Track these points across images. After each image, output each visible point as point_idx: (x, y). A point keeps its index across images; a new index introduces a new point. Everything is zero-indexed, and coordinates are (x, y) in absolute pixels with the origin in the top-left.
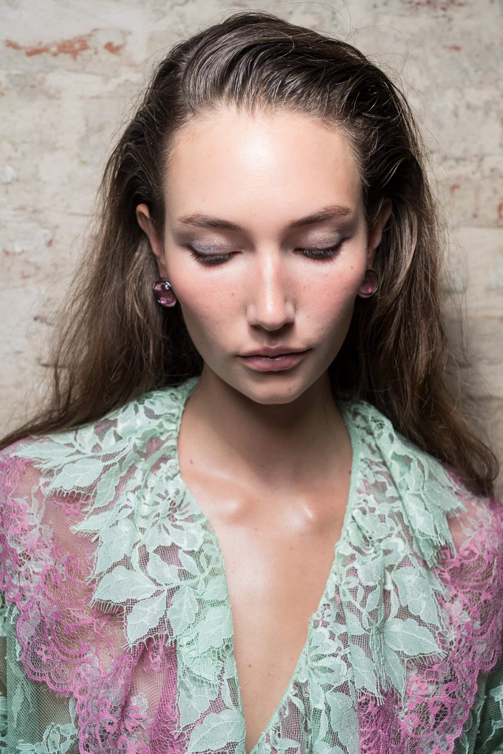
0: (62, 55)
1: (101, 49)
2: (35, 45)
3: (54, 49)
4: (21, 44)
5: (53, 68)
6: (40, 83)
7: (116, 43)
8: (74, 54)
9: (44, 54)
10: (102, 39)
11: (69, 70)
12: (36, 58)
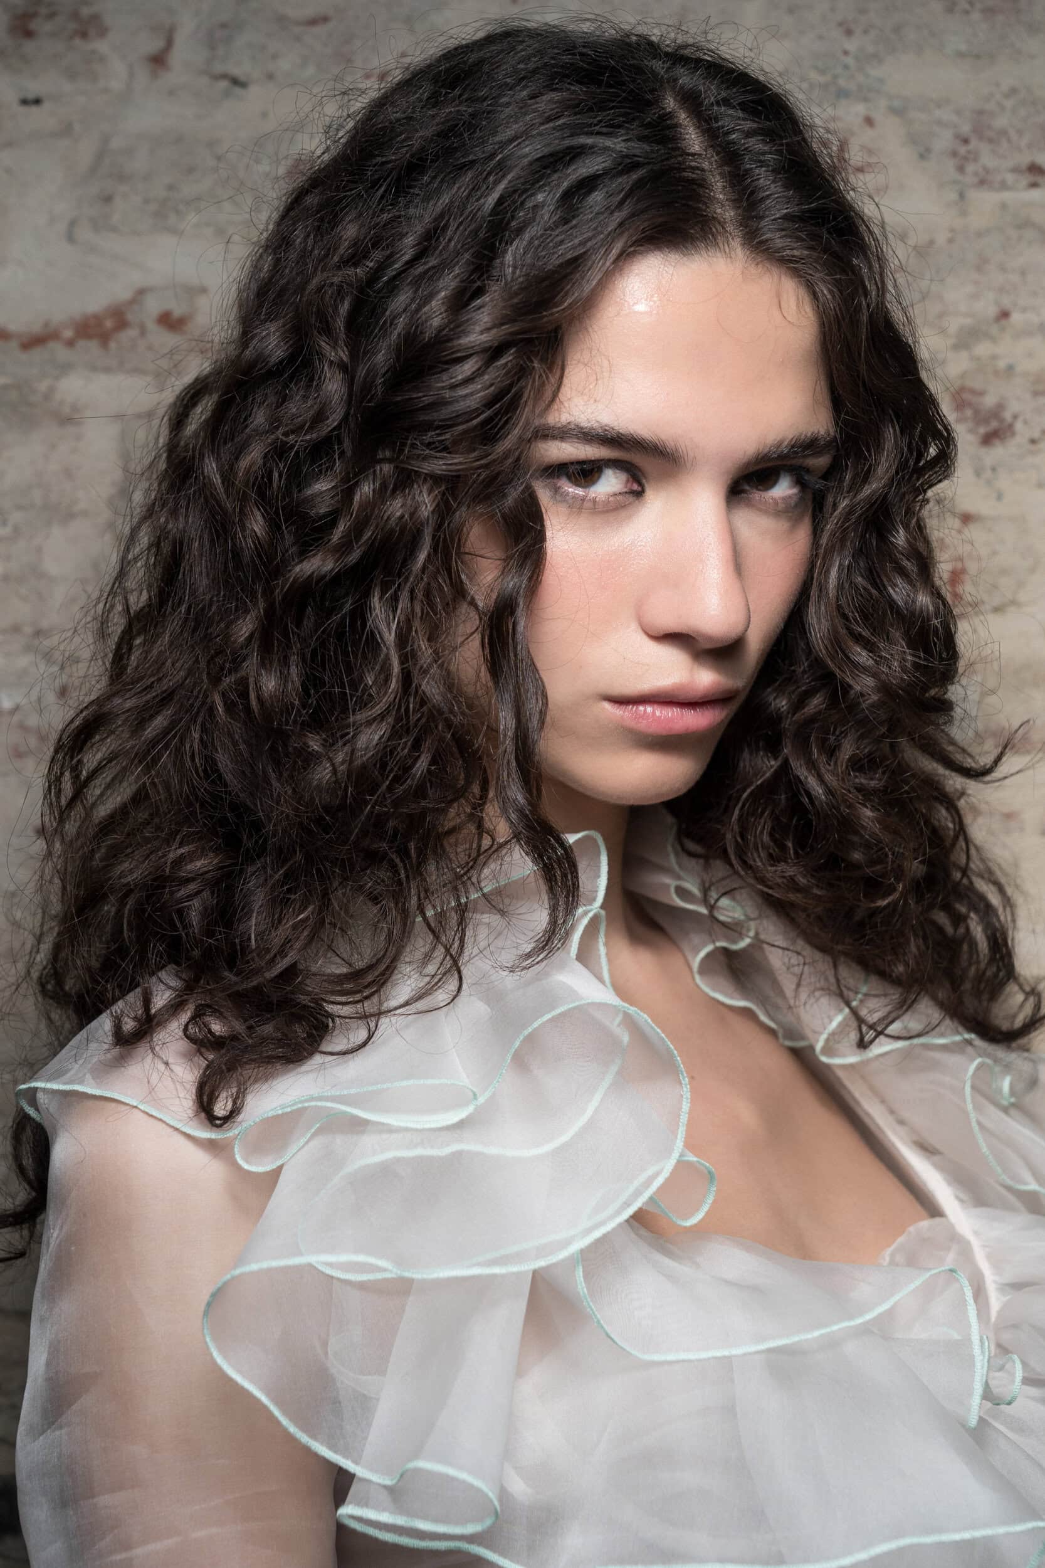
0: (82, 344)
1: (151, 326)
2: (37, 328)
3: (68, 334)
4: (13, 327)
5: (65, 368)
6: (48, 396)
7: (178, 311)
8: (104, 338)
9: (52, 345)
10: (153, 306)
11: (94, 369)
12: (37, 354)
